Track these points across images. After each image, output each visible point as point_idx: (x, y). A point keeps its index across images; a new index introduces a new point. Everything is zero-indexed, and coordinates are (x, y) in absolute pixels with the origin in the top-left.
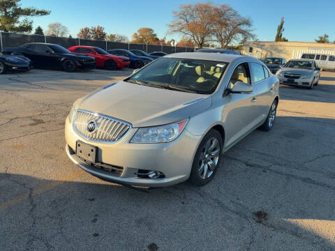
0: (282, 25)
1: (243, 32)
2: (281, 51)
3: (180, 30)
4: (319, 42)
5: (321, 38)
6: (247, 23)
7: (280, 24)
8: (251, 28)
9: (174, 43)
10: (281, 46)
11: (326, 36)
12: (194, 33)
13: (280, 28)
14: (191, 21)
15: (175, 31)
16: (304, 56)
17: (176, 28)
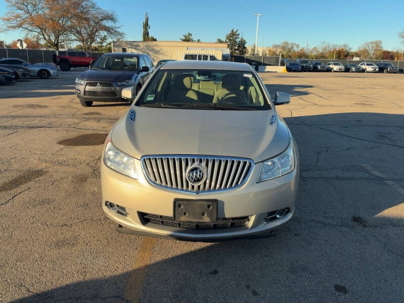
0: (147, 21)
1: (107, 29)
2: (159, 51)
3: (20, 26)
4: (184, 40)
5: (185, 36)
6: (111, 18)
7: (145, 21)
8: (117, 25)
9: (22, 45)
10: (157, 46)
11: (190, 35)
12: (43, 30)
13: (146, 25)
14: (34, 14)
15: (14, 27)
16: (187, 57)
17: (14, 23)
